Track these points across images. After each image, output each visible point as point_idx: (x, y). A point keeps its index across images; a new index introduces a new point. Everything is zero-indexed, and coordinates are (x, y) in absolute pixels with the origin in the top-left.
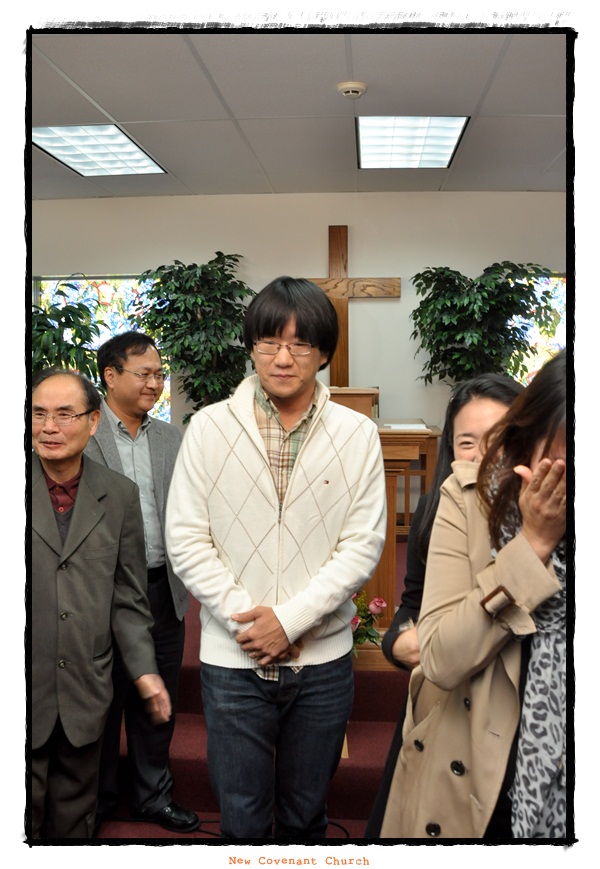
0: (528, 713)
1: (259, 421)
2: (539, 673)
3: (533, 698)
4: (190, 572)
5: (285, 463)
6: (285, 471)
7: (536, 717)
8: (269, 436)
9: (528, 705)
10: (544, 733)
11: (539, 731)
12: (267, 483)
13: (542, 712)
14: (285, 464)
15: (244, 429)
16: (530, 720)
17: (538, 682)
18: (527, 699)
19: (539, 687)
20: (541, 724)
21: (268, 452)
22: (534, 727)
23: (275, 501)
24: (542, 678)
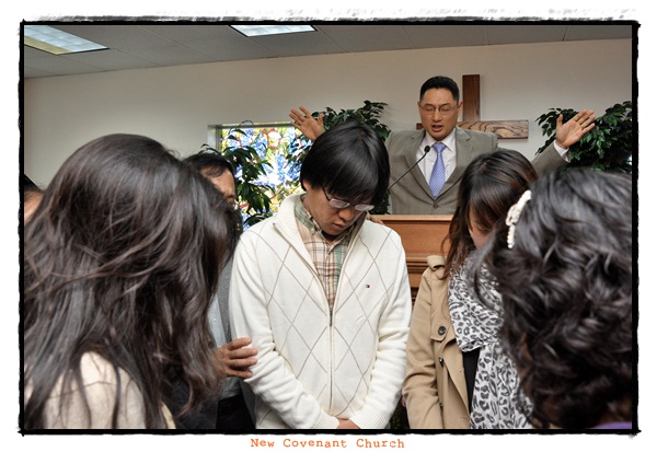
0: (477, 394)
1: (304, 237)
2: (484, 366)
3: (480, 384)
4: (264, 379)
5: (331, 272)
6: (331, 280)
7: (483, 396)
8: (315, 250)
9: (478, 389)
10: (487, 407)
11: (485, 405)
12: (318, 291)
13: (486, 393)
14: (331, 274)
15: (291, 245)
16: (479, 399)
17: (483, 372)
18: (476, 385)
19: (484, 375)
20: (486, 400)
21: (315, 264)
22: (482, 403)
23: (326, 307)
24: (486, 369)
